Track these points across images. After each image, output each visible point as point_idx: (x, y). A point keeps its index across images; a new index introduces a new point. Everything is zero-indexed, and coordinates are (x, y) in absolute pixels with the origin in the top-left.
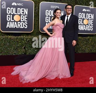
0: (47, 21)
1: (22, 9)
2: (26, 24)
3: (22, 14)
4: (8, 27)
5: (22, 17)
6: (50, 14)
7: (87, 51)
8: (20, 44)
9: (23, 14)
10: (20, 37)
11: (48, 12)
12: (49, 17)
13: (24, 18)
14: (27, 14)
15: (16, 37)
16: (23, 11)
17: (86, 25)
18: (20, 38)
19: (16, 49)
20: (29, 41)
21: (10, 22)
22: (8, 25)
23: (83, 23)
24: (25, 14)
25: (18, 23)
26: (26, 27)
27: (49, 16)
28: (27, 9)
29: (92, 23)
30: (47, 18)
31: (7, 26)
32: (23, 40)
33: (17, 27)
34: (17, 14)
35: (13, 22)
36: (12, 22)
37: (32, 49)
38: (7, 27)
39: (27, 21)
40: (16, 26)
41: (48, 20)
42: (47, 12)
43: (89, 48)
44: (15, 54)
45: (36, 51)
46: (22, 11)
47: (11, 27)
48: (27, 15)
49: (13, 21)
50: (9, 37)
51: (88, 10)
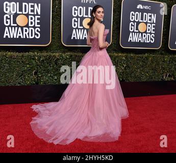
0: (75, 25)
1: (30, 4)
2: (37, 31)
3: (30, 13)
4: (7, 36)
5: (32, 19)
6: (80, 14)
7: (144, 79)
8: (28, 66)
9: (33, 13)
10: (27, 53)
11: (77, 10)
12: (79, 19)
13: (34, 21)
14: (39, 13)
15: (21, 54)
16: (33, 9)
17: (142, 33)
18: (28, 56)
19: (21, 75)
20: (43, 61)
21: (10, 28)
22: (7, 33)
23: (137, 29)
24: (35, 13)
25: (24, 29)
26: (38, 36)
27: (77, 17)
28: (39, 5)
29: (153, 30)
30: (75, 21)
31: (5, 35)
32: (33, 59)
33: (22, 37)
34: (22, 14)
35: (15, 27)
36: (13, 28)
37: (49, 75)
38: (5, 37)
39: (39, 26)
40: (21, 35)
41: (76, 23)
42: (75, 9)
43: (147, 72)
44: (19, 83)
45: (56, 78)
46: (30, 9)
47: (12, 37)
48: (39, 15)
49: (16, 25)
50: (9, 53)
51: (146, 7)
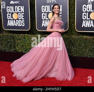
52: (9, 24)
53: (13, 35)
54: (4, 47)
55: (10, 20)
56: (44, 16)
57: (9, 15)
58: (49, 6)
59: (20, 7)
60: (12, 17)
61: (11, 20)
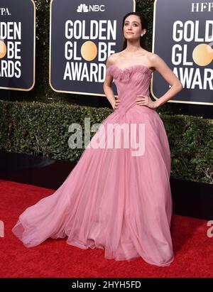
52: (69, 75)
53: (79, 108)
54: (49, 145)
55: (72, 63)
56: (178, 55)
57: (69, 47)
58: (197, 22)
59: (105, 22)
60: (79, 54)
61: (75, 62)
